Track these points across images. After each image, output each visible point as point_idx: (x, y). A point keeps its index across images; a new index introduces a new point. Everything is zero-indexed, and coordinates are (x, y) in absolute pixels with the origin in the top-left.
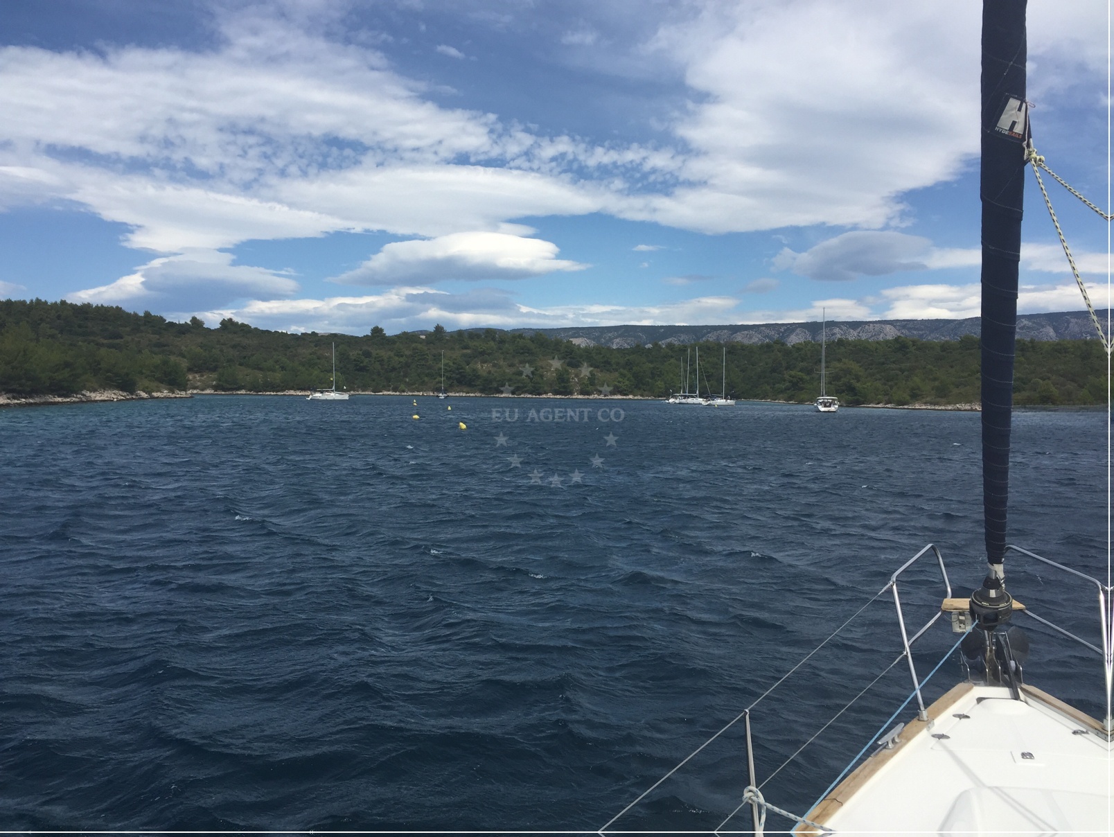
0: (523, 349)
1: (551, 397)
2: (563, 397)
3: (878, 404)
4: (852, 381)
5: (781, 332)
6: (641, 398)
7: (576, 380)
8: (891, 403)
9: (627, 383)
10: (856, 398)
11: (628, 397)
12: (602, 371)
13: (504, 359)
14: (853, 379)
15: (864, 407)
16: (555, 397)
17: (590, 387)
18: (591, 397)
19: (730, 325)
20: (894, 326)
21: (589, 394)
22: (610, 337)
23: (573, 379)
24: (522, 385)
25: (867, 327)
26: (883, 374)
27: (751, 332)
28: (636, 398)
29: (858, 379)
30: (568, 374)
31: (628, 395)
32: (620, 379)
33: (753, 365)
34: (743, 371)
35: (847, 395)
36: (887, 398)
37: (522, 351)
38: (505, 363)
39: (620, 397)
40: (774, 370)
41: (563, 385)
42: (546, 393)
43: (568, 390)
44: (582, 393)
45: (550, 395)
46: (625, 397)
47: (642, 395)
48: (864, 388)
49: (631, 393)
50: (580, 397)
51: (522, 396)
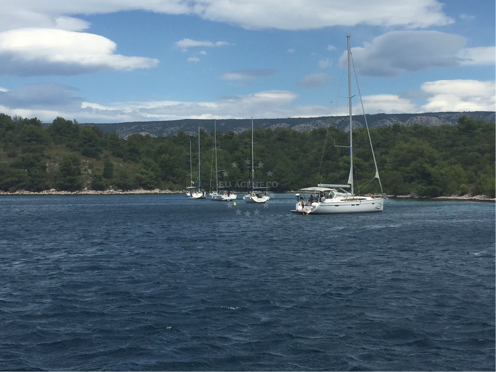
0: (29, 136)
1: (54, 193)
2: (69, 193)
3: (462, 195)
4: (425, 165)
5: (336, 125)
6: (170, 192)
7: (90, 171)
8: (480, 193)
9: (152, 174)
10: (431, 187)
11: (153, 192)
12: (125, 161)
13: (4, 148)
14: (427, 162)
15: (444, 200)
16: (59, 193)
17: (104, 179)
18: (106, 192)
19: (289, 118)
20: (439, 118)
21: (102, 188)
22: (172, 131)
23: (85, 170)
24: (17, 179)
25: (415, 119)
26: (457, 156)
27: (308, 125)
28: (163, 192)
29: (433, 162)
30: (78, 165)
31: (154, 189)
32: (144, 170)
33: (305, 153)
34: (293, 159)
35: (419, 183)
36: (473, 187)
37: (28, 138)
38: (4, 153)
39: (143, 191)
40: (327, 157)
41: (69, 177)
42: (48, 188)
43: (75, 185)
44: (94, 188)
45: (53, 191)
46: (149, 192)
47: (171, 189)
48: (442, 175)
49: (158, 186)
50: (91, 192)
51: (17, 193)
